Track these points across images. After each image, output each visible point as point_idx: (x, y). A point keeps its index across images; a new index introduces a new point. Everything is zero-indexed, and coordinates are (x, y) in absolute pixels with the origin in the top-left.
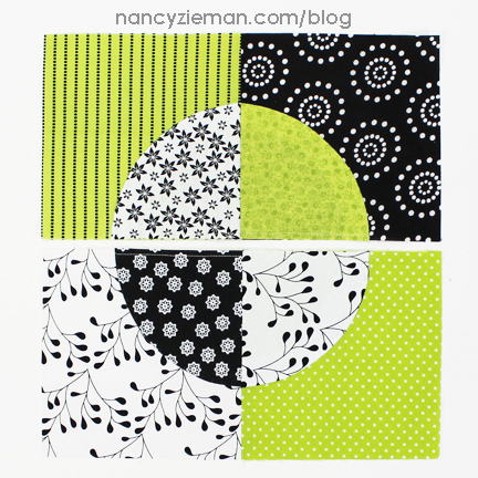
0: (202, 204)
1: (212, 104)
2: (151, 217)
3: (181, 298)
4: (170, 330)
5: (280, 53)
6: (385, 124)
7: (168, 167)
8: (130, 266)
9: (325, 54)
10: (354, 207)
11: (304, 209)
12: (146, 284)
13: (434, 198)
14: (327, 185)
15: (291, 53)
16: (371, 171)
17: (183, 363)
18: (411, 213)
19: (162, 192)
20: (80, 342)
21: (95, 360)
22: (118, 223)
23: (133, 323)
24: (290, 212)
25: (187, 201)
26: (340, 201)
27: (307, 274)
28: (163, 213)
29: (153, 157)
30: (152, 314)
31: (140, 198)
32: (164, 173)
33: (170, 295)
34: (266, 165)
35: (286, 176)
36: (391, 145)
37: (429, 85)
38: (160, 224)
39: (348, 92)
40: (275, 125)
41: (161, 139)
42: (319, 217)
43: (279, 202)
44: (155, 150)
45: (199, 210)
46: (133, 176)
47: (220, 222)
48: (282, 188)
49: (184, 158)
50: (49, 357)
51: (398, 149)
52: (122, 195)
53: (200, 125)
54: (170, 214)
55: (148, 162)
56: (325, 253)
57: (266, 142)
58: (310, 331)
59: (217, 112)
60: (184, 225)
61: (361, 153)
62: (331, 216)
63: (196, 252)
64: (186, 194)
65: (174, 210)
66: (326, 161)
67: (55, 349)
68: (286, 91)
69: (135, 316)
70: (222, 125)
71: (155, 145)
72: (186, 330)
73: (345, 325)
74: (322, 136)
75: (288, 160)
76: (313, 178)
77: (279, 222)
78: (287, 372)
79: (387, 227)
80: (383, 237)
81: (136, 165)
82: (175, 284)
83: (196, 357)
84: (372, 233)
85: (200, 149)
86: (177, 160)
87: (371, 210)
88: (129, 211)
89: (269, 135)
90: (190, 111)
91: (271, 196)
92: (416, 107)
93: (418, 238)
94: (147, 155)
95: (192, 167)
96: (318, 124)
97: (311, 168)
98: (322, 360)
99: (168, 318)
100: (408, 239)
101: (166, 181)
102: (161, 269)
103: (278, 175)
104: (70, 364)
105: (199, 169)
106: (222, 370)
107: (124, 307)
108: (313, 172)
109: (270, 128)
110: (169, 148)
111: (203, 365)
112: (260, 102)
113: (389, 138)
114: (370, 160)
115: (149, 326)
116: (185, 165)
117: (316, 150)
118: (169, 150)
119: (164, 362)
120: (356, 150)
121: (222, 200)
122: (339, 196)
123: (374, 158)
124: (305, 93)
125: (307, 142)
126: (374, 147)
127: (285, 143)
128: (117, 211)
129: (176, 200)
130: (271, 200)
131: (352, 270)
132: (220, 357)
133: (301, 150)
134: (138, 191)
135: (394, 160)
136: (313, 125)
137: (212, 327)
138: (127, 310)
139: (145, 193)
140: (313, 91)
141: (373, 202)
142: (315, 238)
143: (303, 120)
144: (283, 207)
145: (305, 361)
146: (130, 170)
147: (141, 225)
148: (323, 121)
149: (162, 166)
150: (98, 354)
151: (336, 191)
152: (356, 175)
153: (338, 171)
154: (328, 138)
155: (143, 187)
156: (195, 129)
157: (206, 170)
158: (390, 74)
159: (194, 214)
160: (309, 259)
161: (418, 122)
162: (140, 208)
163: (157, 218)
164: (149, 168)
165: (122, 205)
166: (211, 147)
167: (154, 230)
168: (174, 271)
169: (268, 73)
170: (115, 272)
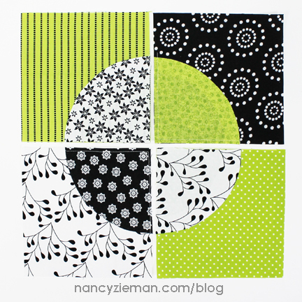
0: (121, 120)
1: (126, 57)
2: (89, 128)
3: (107, 178)
4: (101, 198)
5: (183, 25)
6: (249, 71)
7: (99, 97)
8: (75, 158)
9: (212, 27)
10: (231, 123)
11: (199, 124)
12: (85, 170)
13: (279, 117)
14: (213, 109)
15: (190, 25)
16: (240, 100)
17: (110, 218)
18: (266, 127)
19: (96, 113)
20: (46, 206)
21: (55, 217)
22: (69, 132)
23: (78, 194)
24: (190, 126)
25: (112, 118)
26: (222, 119)
27: (202, 163)
28: (97, 125)
29: (90, 90)
30: (90, 188)
31: (82, 116)
32: (96, 101)
33: (100, 176)
34: (175, 97)
35: (188, 103)
36: (253, 84)
37: (277, 46)
38: (94, 133)
39: (226, 50)
40: (181, 71)
41: (94, 79)
42: (209, 129)
43: (183, 120)
44: (91, 86)
45: (119, 124)
46: (78, 103)
47: (132, 132)
48: (185, 111)
49: (109, 91)
50: (28, 215)
51: (257, 86)
52: (71, 114)
53: (119, 70)
54: (101, 126)
55: (87, 94)
56: (213, 151)
57: (175, 82)
58: (204, 199)
59: (129, 62)
60: (110, 133)
61: (234, 89)
62: (216, 128)
63: (116, 150)
64: (110, 114)
65: (104, 124)
66: (212, 94)
67: (31, 210)
68: (187, 50)
69: (79, 189)
70: (133, 70)
71: (91, 83)
72: (111, 198)
73: (226, 196)
74: (210, 78)
75: (189, 94)
76: (205, 105)
77: (184, 133)
78: (190, 224)
79: (251, 136)
80: (249, 142)
81: (79, 95)
82: (103, 169)
83: (118, 215)
84: (241, 140)
85: (119, 85)
86: (105, 92)
87: (241, 125)
88: (75, 124)
89: (177, 78)
90: (113, 61)
91: (178, 116)
92: (269, 59)
93: (270, 142)
94: (86, 89)
95: (115, 97)
96: (207, 70)
97: (203, 98)
98: (211, 217)
99: (99, 191)
100: (264, 143)
101: (98, 105)
102: (94, 160)
103: (183, 103)
104: (40, 219)
105: (118, 98)
106: (134, 222)
107: (72, 184)
108: (205, 101)
109: (177, 73)
110: (100, 85)
111: (122, 219)
112: (171, 57)
113: (251, 79)
114: (240, 93)
115: (88, 196)
116: (110, 96)
117: (206, 87)
118: (100, 86)
119: (98, 218)
120: (231, 87)
121: (133, 118)
122: (221, 116)
123: (242, 92)
124: (199, 51)
125: (200, 82)
126: (242, 85)
127: (187, 83)
128: (68, 124)
129: (105, 118)
130: (179, 119)
131: (230, 161)
132: (133, 214)
133: (197, 87)
134: (81, 112)
135: (255, 93)
136: (204, 71)
137: (127, 196)
138: (74, 186)
139: (85, 113)
140: (204, 49)
141: (242, 120)
142: (206, 142)
143: (198, 68)
144: (186, 123)
145: (201, 217)
146: (75, 98)
147: (83, 133)
148: (210, 69)
149: (95, 96)
150: (57, 213)
151: (219, 113)
152: (231, 103)
153: (220, 100)
154: (214, 80)
155: (84, 109)
156: (116, 73)
157: (123, 99)
158: (252, 39)
159: (116, 126)
160: (204, 154)
161: (269, 69)
162: (82, 122)
163: (93, 129)
164: (87, 97)
165: (71, 120)
166: (126, 84)
167: (91, 136)
168: (102, 161)
169: (176, 38)
170: (65, 162)
